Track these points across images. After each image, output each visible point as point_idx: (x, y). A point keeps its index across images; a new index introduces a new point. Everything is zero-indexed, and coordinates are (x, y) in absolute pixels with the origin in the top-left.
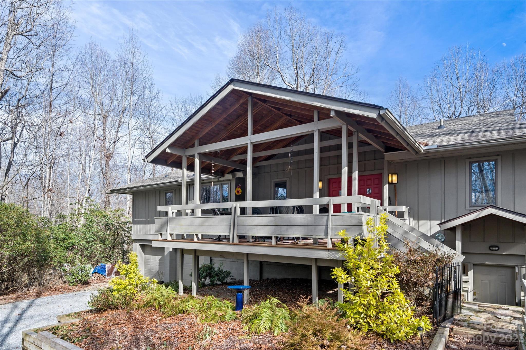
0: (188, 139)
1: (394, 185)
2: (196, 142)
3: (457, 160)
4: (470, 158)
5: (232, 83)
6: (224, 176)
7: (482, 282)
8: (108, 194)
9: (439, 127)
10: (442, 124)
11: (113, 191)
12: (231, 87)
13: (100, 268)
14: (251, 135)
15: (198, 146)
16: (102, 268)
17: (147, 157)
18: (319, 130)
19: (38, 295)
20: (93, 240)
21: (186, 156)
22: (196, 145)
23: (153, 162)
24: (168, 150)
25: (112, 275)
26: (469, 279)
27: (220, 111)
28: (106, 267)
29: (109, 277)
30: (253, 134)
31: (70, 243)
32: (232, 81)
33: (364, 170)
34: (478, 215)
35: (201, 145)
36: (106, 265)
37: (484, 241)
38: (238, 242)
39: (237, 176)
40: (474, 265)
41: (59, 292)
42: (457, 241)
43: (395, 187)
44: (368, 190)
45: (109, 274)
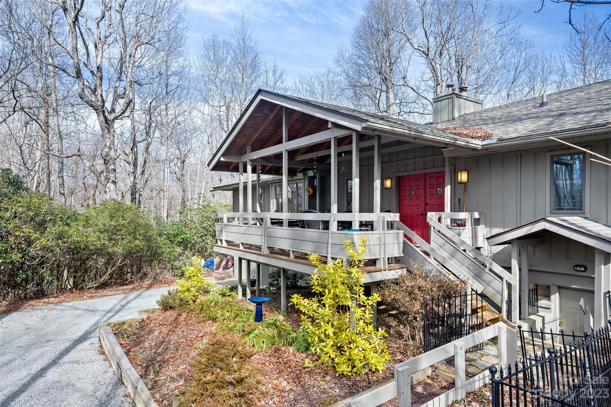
0: (241, 146)
1: (464, 185)
2: (248, 149)
3: (535, 153)
4: (551, 151)
5: (260, 94)
6: (296, 176)
7: (570, 310)
8: (211, 191)
9: (541, 104)
10: (545, 100)
11: (216, 189)
12: (260, 97)
13: (209, 263)
14: (286, 142)
15: (249, 153)
16: (211, 262)
17: (208, 165)
18: (335, 138)
19: (149, 287)
20: (204, 234)
21: (242, 162)
22: (248, 152)
23: (213, 169)
24: (222, 159)
25: (220, 269)
26: (550, 305)
27: (262, 118)
28: (215, 261)
29: (217, 271)
30: (289, 140)
31: (182, 238)
32: (260, 91)
33: (432, 166)
34: (530, 230)
35: (253, 150)
36: (215, 259)
37: (567, 258)
38: (269, 253)
39: (309, 175)
40: (560, 288)
41: (167, 285)
42: (512, 260)
43: (465, 186)
44: (439, 189)
45: (218, 268)
